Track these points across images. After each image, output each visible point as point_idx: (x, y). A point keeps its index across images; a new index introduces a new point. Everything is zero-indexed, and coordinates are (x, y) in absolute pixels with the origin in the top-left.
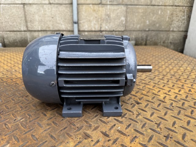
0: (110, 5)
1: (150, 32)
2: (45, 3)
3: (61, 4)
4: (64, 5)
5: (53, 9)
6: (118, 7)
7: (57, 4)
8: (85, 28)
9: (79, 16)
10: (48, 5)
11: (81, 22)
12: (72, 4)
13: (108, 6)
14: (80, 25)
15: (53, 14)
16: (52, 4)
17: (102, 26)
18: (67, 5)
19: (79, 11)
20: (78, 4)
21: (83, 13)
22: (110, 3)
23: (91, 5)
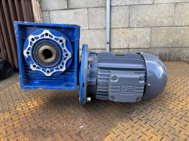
0: (136, 28)
1: (173, 48)
2: (85, 29)
3: (97, 29)
4: (100, 30)
5: (91, 33)
6: (144, 29)
7: (95, 29)
8: (115, 46)
9: (111, 37)
10: (88, 30)
11: (112, 42)
12: (106, 28)
13: (135, 29)
14: (111, 44)
15: (91, 36)
16: (91, 29)
17: (129, 45)
18: (102, 30)
19: (111, 34)
20: (110, 29)
21: (114, 35)
22: (137, 26)
23: (121, 29)
